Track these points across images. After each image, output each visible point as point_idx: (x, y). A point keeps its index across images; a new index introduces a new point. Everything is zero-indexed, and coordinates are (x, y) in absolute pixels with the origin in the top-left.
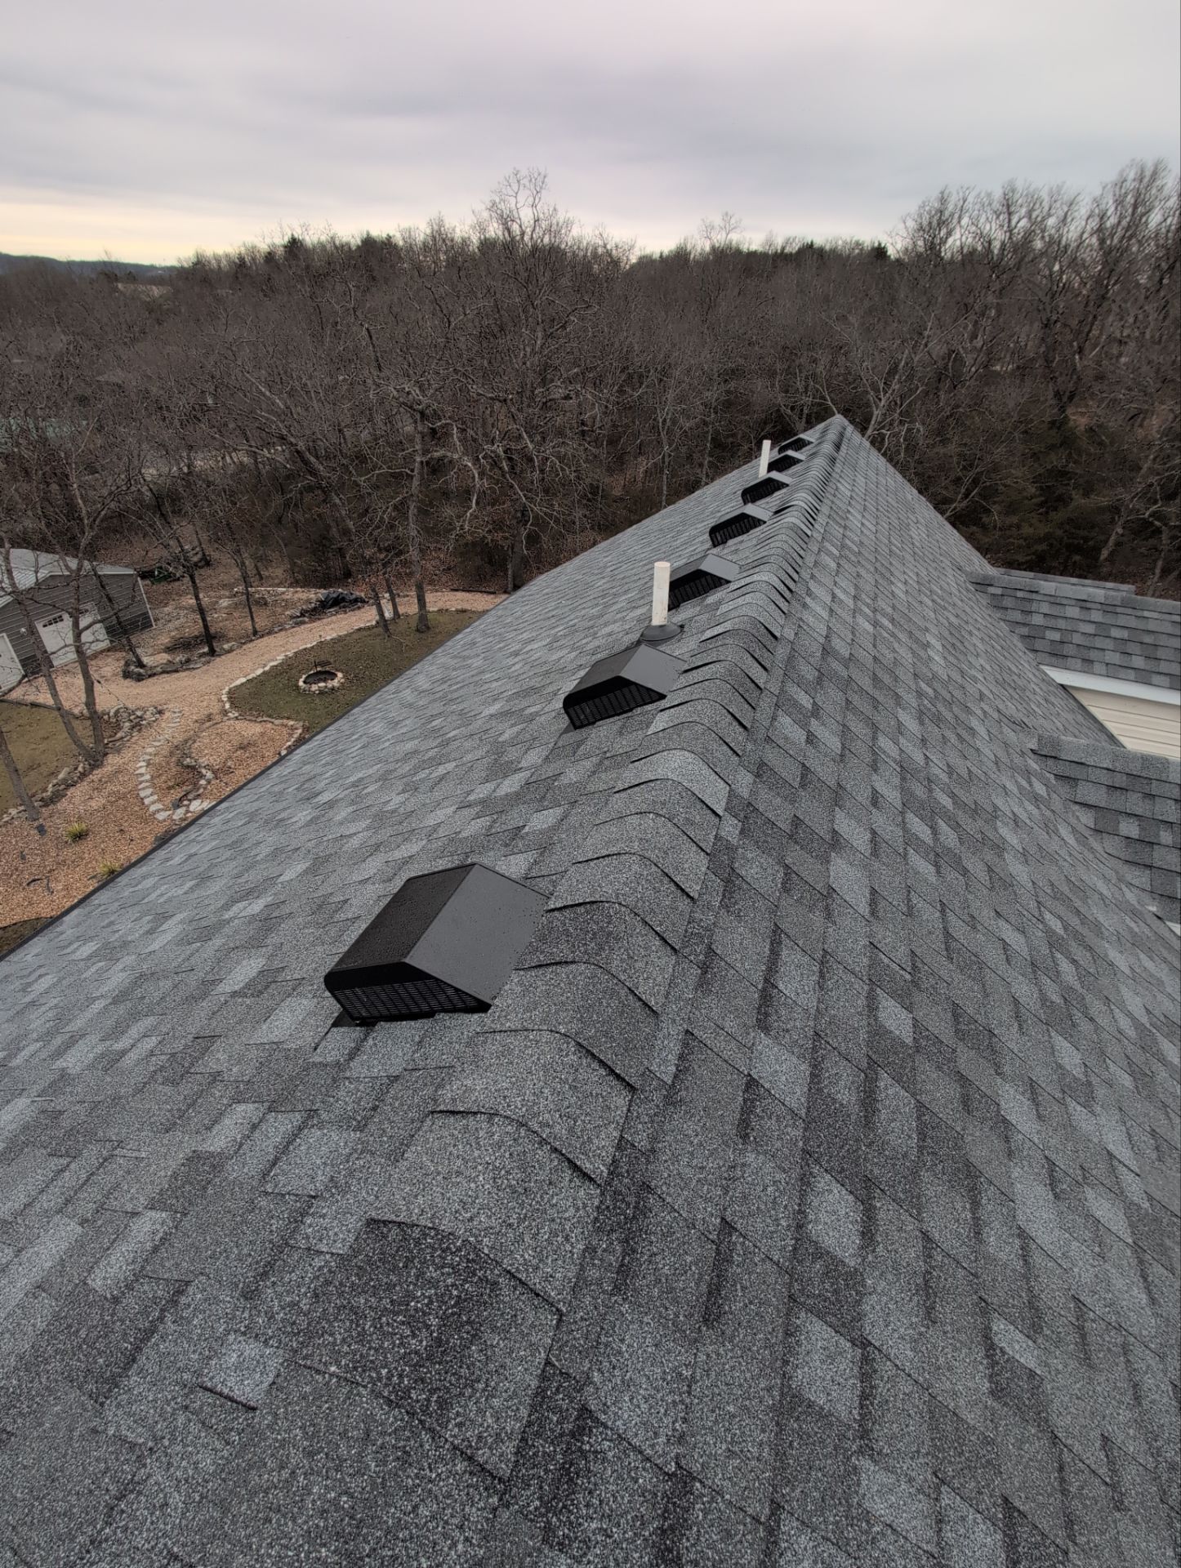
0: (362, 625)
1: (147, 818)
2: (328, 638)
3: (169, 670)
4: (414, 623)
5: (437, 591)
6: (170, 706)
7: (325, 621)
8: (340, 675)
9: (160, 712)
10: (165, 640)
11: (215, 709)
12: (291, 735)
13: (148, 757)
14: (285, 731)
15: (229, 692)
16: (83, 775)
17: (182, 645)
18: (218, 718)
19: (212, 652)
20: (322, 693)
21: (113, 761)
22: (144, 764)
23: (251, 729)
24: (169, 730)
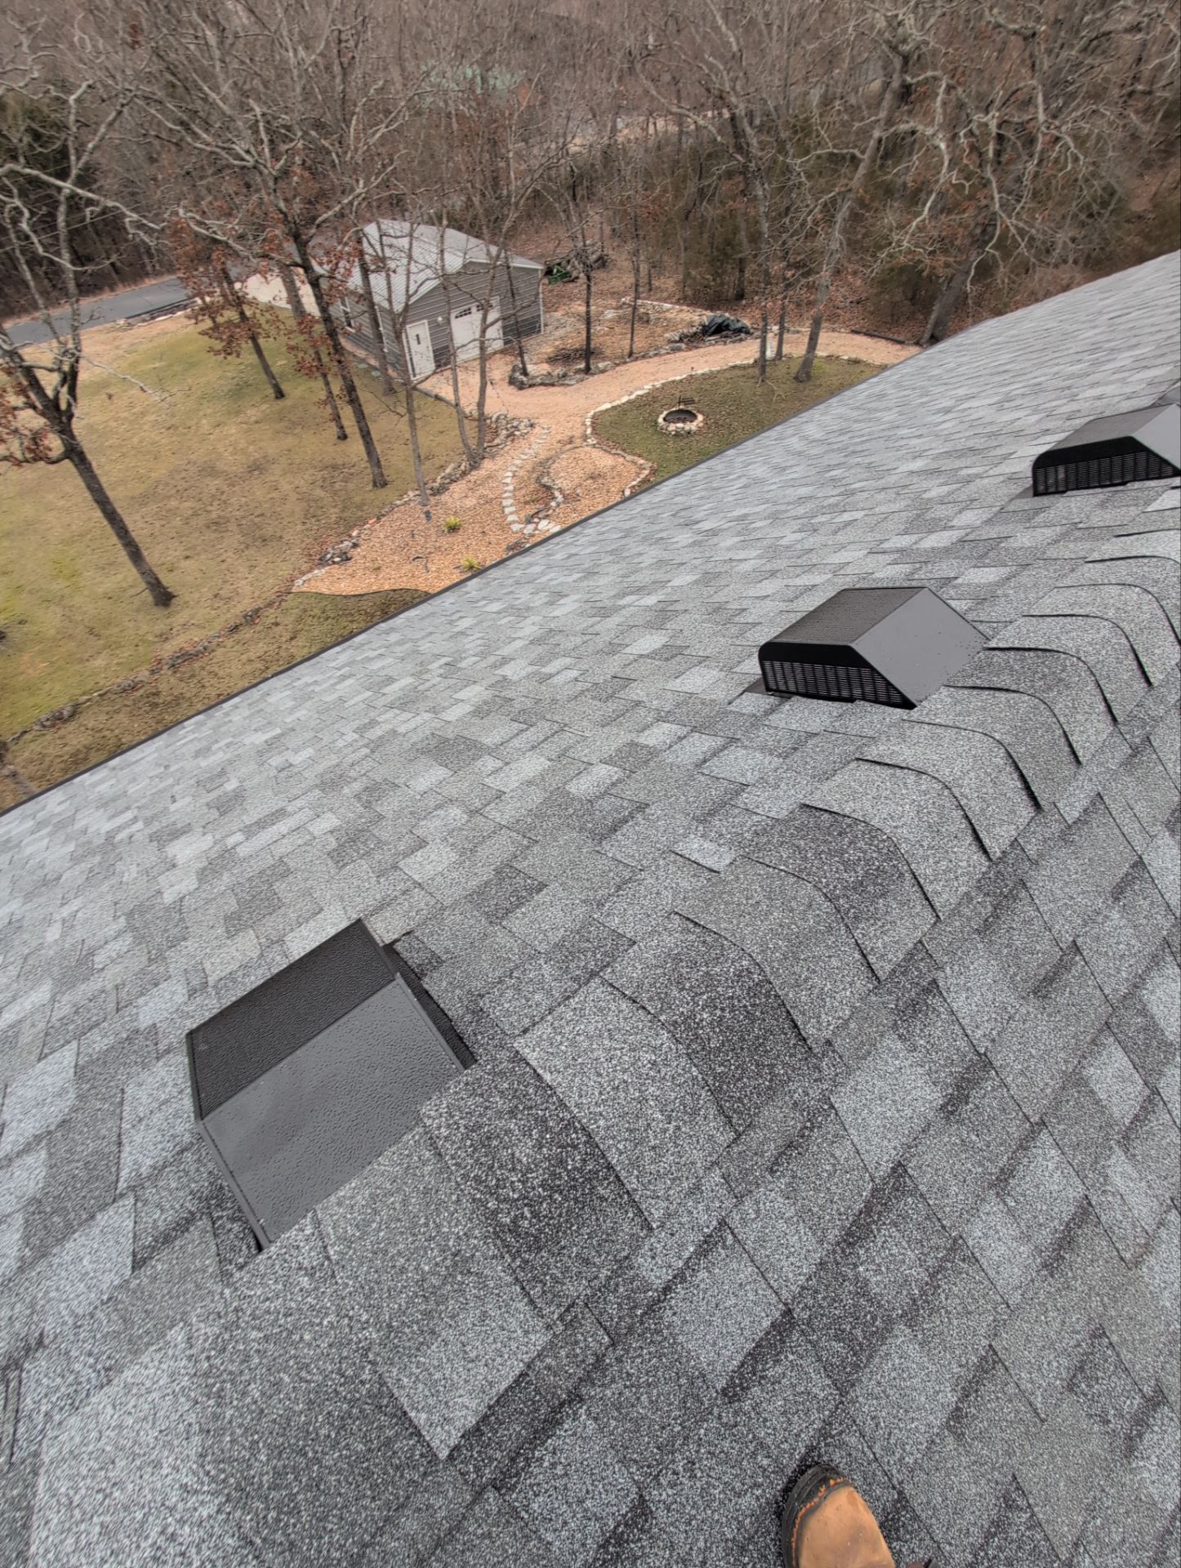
0: (738, 363)
1: (505, 527)
2: (700, 372)
3: (548, 383)
4: (794, 370)
5: (834, 330)
6: (541, 421)
7: (701, 351)
8: (700, 417)
9: (532, 426)
10: (548, 350)
11: (577, 433)
12: (638, 474)
13: (514, 469)
14: (634, 469)
15: (593, 417)
16: (464, 474)
17: (563, 357)
18: (578, 442)
19: (587, 370)
20: (677, 434)
21: (487, 465)
22: (510, 474)
23: (604, 461)
24: (535, 446)
